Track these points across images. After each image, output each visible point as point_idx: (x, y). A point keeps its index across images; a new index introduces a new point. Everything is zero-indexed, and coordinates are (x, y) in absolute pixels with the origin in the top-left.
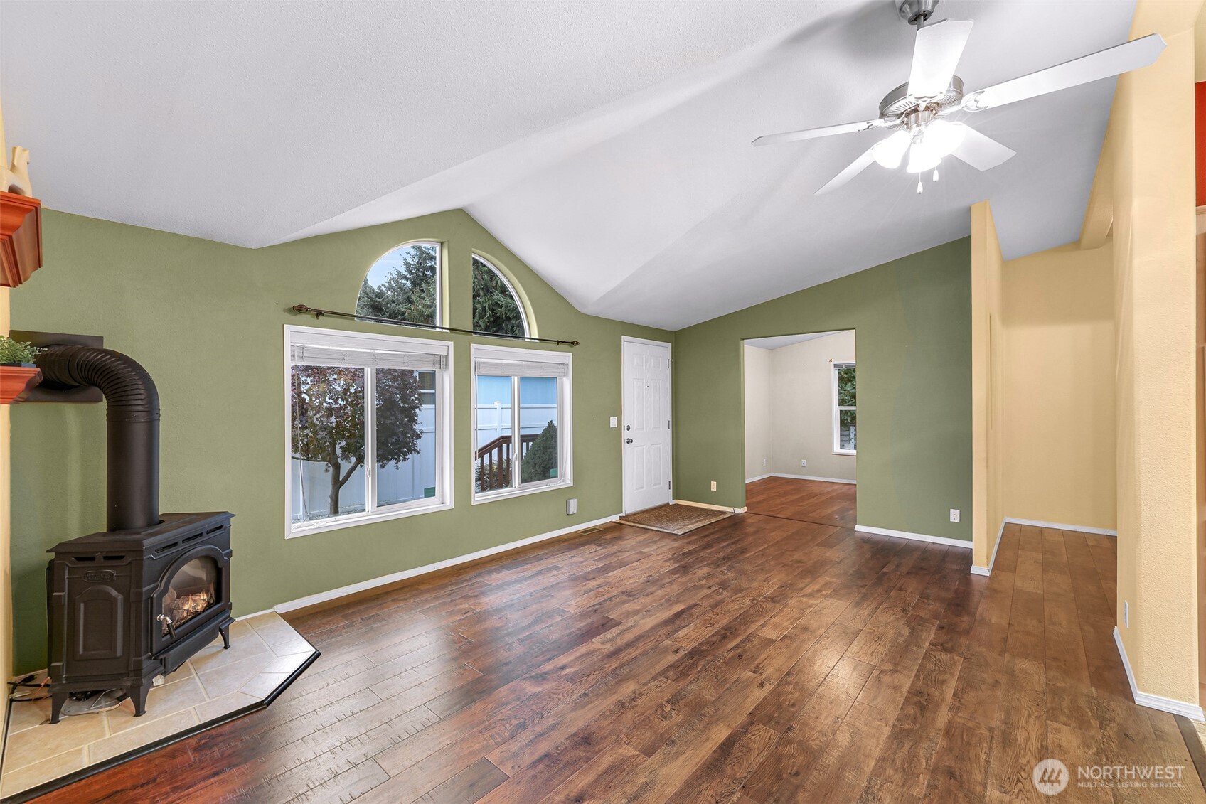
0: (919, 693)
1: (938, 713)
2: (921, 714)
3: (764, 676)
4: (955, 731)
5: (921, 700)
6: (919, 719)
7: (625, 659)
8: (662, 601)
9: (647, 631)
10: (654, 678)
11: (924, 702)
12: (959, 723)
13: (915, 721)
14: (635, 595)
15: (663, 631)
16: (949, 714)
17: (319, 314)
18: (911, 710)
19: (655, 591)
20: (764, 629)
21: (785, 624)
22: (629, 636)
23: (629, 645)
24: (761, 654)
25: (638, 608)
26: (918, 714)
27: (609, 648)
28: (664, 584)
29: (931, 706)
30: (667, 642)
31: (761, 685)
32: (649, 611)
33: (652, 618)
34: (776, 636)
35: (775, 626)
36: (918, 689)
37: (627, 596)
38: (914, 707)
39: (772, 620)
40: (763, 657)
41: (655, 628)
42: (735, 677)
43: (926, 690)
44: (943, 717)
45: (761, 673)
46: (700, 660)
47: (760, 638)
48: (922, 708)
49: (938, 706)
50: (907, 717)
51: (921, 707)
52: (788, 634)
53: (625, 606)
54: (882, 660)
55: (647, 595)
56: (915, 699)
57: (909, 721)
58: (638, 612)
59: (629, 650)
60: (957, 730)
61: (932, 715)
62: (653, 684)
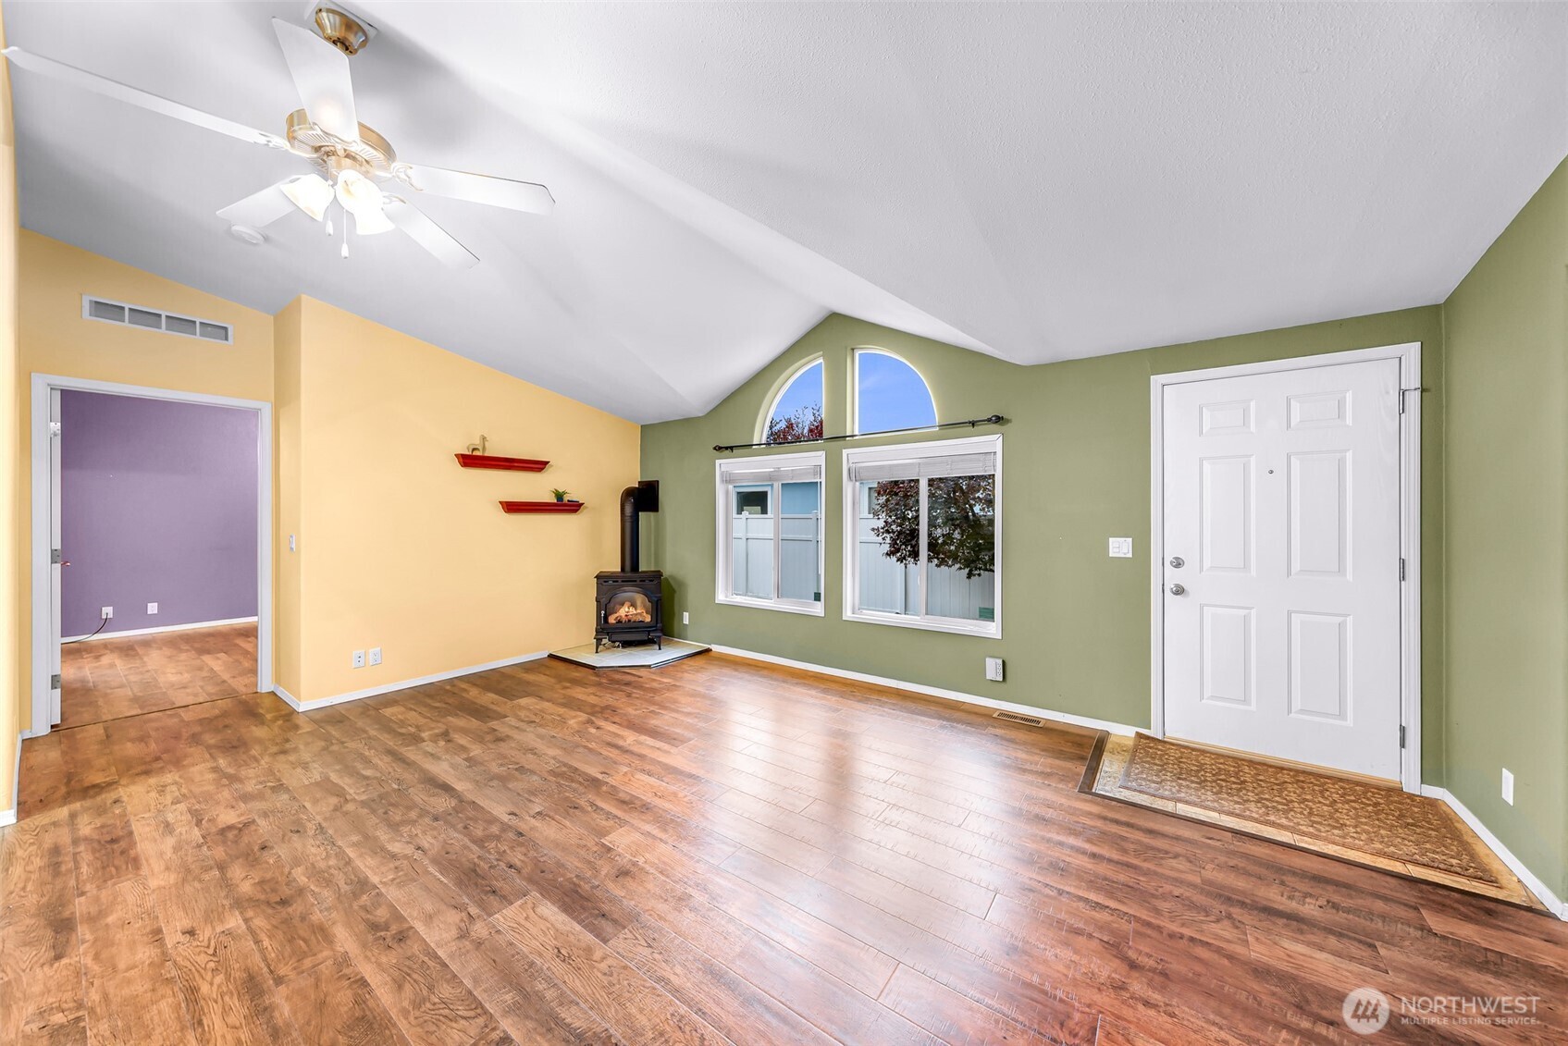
0: (401, 938)
1: (355, 938)
2: (368, 919)
4: (317, 938)
5: (389, 933)
6: (363, 914)
11: (382, 934)
12: (321, 951)
13: (364, 908)
16: (342, 950)
17: (731, 448)
18: (382, 914)
26: (369, 916)
29: (370, 938)
36: (409, 942)
38: (383, 920)
43: (400, 950)
44: (345, 940)
48: (375, 927)
49: (364, 946)
50: (376, 905)
51: (377, 926)
54: (498, 932)
56: (394, 928)
57: (368, 904)
60: (315, 941)
61: (356, 930)
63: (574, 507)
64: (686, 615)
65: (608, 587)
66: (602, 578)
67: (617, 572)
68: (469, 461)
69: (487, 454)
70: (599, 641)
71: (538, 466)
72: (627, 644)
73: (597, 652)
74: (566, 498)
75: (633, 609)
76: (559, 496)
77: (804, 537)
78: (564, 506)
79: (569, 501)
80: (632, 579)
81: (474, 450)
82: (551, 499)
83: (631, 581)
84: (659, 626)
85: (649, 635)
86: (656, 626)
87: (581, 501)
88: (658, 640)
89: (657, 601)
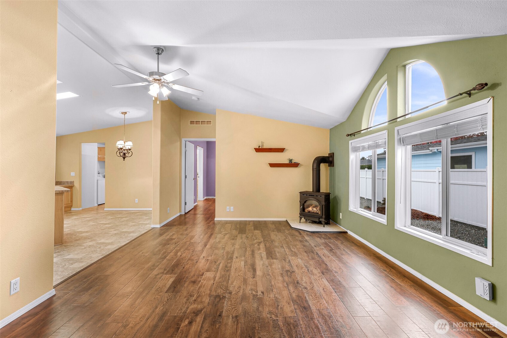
3: (204, 259)
20: (213, 276)
21: (205, 281)
24: (209, 265)
31: (204, 257)
34: (206, 274)
35: (209, 279)
39: (212, 282)
40: (208, 264)
42: (213, 256)
45: (205, 260)
46: (227, 257)
47: (212, 271)
52: (201, 277)
63: (296, 165)
64: (341, 214)
65: (304, 197)
66: (302, 194)
67: (311, 192)
68: (258, 150)
69: (264, 147)
70: (301, 218)
71: (281, 150)
72: (314, 222)
73: (300, 222)
74: (293, 162)
75: (314, 208)
76: (291, 161)
77: (432, 181)
78: (293, 164)
79: (294, 163)
80: (315, 195)
81: (259, 146)
82: (287, 162)
83: (315, 196)
84: (324, 216)
85: (319, 220)
86: (322, 216)
87: (299, 163)
88: (323, 223)
89: (323, 205)
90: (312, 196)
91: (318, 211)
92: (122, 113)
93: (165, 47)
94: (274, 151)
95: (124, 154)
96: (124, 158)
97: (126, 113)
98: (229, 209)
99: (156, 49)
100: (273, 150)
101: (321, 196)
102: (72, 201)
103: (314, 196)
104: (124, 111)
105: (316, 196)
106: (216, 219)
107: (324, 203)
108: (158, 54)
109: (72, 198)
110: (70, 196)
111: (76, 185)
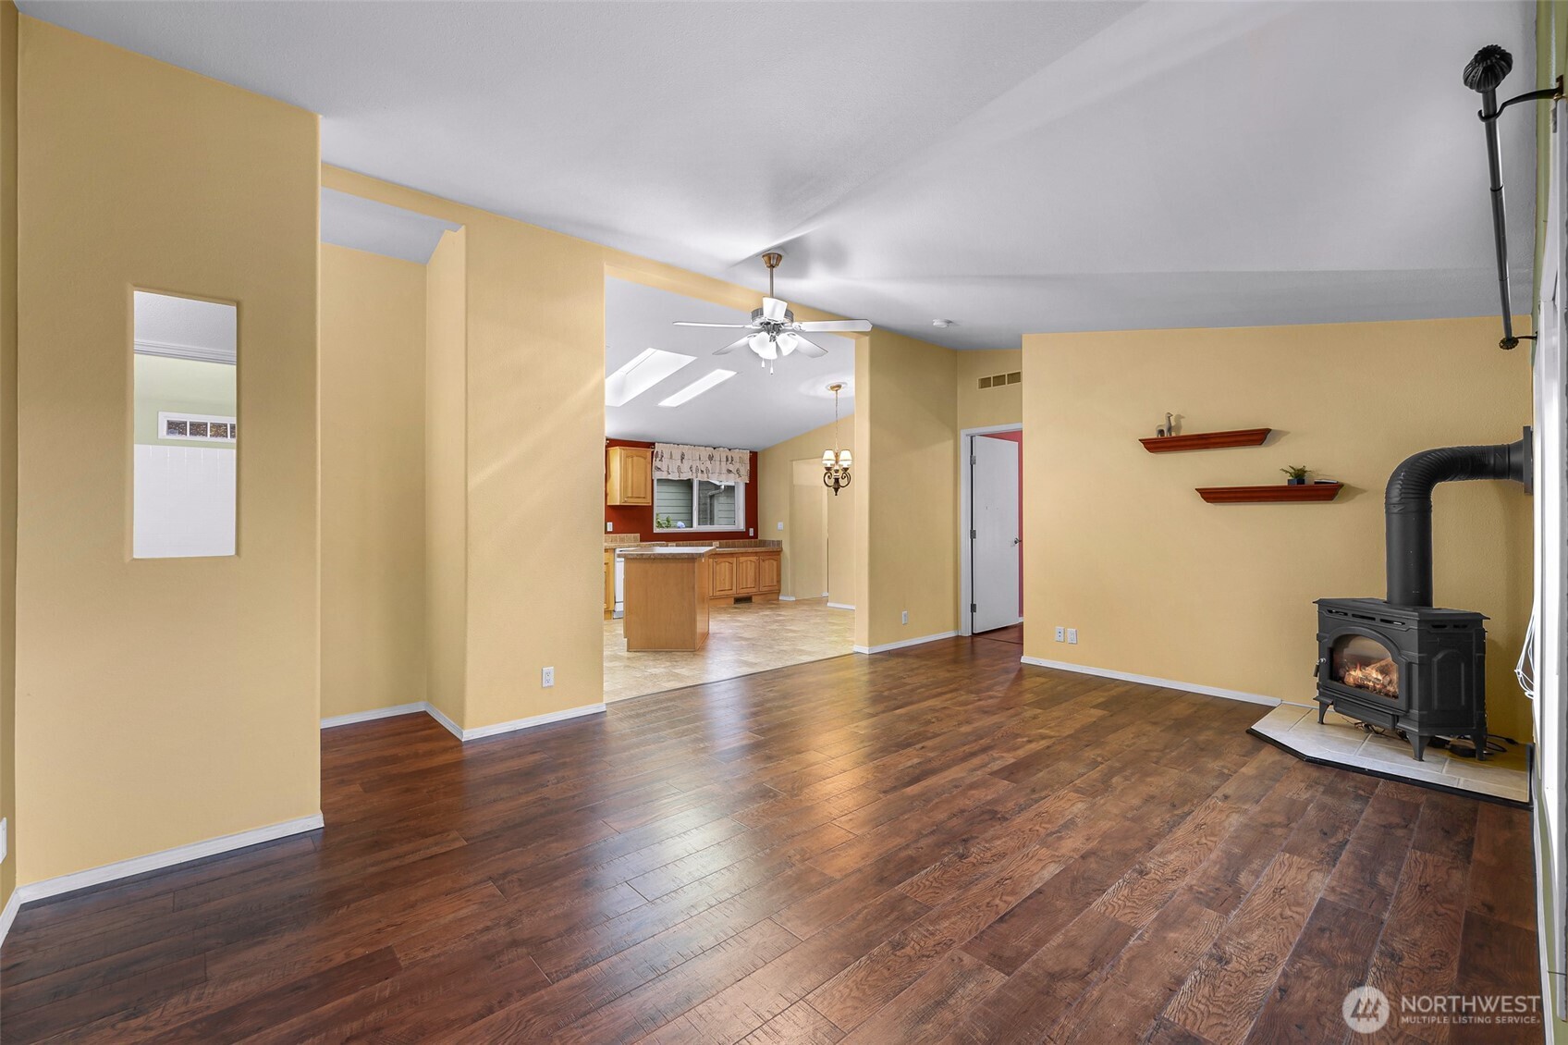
7: (974, 745)
8: (937, 800)
9: (955, 765)
10: (945, 733)
14: (983, 813)
15: (935, 764)
19: (950, 818)
22: (976, 761)
23: (973, 754)
25: (973, 792)
27: (995, 754)
28: (932, 833)
30: (932, 755)
32: (956, 787)
33: (950, 778)
37: (996, 812)
41: (947, 766)
53: (993, 796)
55: (962, 811)
58: (972, 786)
59: (973, 750)
62: (945, 730)
63: (1327, 492)
65: (1336, 623)
66: (1328, 608)
69: (1183, 433)
70: (1323, 708)
71: (1257, 437)
73: (1320, 722)
74: (1309, 480)
75: (1375, 671)
76: (1299, 476)
78: (1303, 489)
79: (1316, 483)
80: (1378, 618)
81: (1161, 432)
82: (1282, 480)
83: (1377, 623)
84: (1415, 712)
85: (1394, 724)
86: (1408, 712)
87: (1341, 480)
88: (1415, 741)
89: (1409, 665)
90: (1366, 621)
91: (1390, 682)
92: (832, 388)
93: (780, 247)
94: (1217, 443)
95: (837, 480)
96: (836, 490)
97: (839, 386)
98: (1062, 634)
99: (766, 258)
100: (1213, 441)
101: (1403, 624)
102: (779, 581)
103: (1374, 619)
104: (834, 382)
105: (1382, 620)
106: (1024, 660)
107: (1414, 655)
108: (772, 267)
109: (779, 575)
110: (775, 570)
111: (786, 548)
